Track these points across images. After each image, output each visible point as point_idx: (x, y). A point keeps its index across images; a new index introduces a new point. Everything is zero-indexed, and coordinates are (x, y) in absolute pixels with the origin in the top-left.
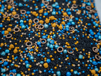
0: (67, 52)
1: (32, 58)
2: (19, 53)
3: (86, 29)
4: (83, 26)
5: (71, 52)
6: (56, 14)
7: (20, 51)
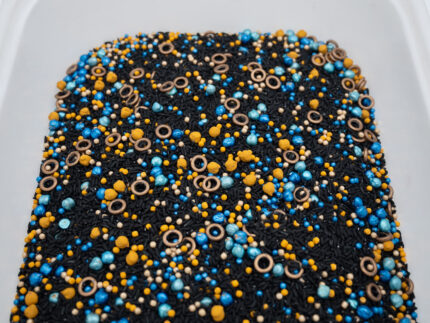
0: (284, 274)
1: (178, 285)
2: (142, 266)
3: (343, 195)
4: (336, 184)
5: (294, 274)
6: (258, 142)
7: (144, 257)
